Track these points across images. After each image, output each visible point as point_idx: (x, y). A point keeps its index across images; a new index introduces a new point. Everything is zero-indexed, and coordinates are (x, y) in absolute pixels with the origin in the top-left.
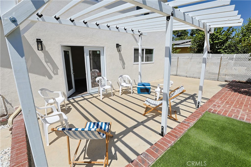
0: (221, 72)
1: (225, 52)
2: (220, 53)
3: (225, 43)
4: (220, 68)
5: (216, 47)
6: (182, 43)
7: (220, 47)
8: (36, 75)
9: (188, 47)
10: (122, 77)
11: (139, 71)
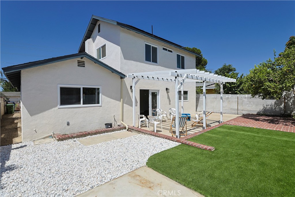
0: (239, 108)
1: (241, 93)
2: (236, 93)
3: (240, 87)
4: (238, 105)
5: (234, 90)
6: (208, 86)
7: (236, 89)
8: (128, 106)
9: (213, 89)
10: (171, 110)
11: (182, 106)
